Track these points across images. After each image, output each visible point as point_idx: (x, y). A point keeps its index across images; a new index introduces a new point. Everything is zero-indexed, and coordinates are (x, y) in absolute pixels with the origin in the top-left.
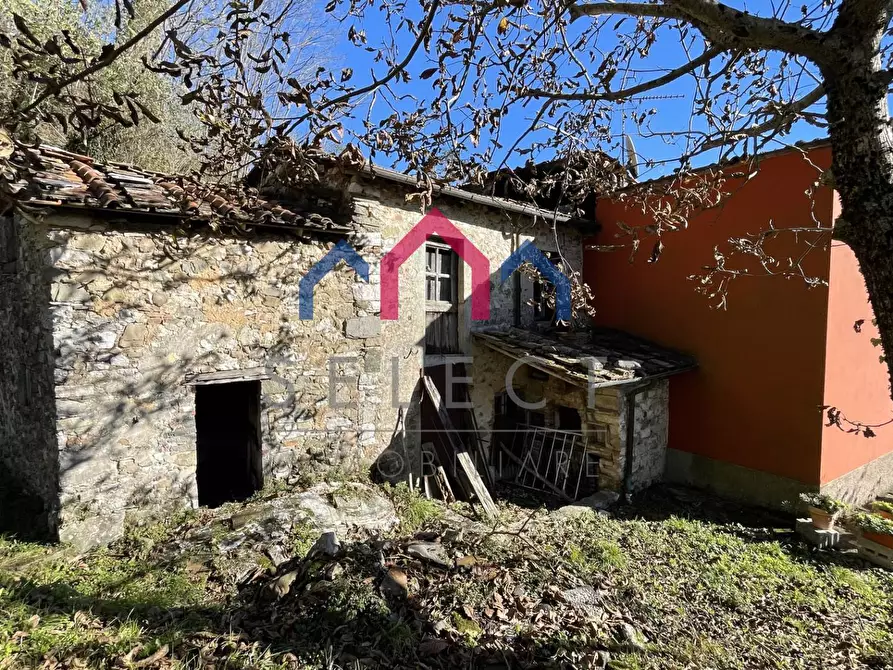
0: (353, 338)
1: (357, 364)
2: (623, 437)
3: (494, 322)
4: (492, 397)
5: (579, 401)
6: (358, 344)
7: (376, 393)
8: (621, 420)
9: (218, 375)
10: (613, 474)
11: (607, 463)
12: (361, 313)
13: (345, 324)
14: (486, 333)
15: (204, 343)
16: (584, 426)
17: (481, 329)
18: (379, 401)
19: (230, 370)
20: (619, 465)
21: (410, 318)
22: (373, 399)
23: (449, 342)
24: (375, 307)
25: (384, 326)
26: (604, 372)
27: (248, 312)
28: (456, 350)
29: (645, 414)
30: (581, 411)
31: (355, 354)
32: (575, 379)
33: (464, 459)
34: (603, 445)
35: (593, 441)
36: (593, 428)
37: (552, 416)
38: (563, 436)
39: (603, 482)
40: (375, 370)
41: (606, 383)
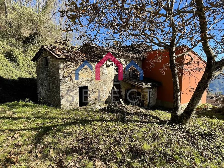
0: (102, 79)
1: (103, 84)
3: (125, 76)
4: (125, 90)
5: (141, 91)
6: (103, 80)
7: (106, 89)
9: (82, 85)
11: (145, 102)
12: (104, 75)
13: (101, 77)
15: (80, 80)
16: (141, 95)
17: (123, 78)
19: (84, 84)
21: (111, 76)
22: (105, 90)
23: (117, 80)
24: (106, 74)
25: (107, 77)
26: (145, 85)
27: (86, 75)
28: (119, 81)
29: (152, 93)
30: (141, 92)
31: (103, 82)
32: (140, 86)
33: (121, 100)
34: (145, 98)
35: (143, 98)
36: (143, 96)
37: (136, 94)
38: (137, 97)
39: (145, 105)
40: (106, 85)
41: (146, 87)
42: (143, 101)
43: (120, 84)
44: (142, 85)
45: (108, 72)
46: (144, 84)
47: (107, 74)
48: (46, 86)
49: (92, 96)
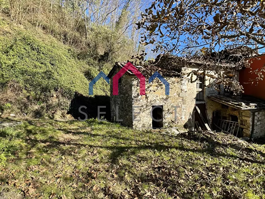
0: (181, 97)
1: (181, 103)
2: (251, 123)
3: (213, 93)
4: (212, 112)
5: (238, 114)
6: (182, 98)
8: (251, 119)
9: (156, 104)
10: (248, 133)
11: (246, 130)
12: (182, 92)
13: (179, 94)
14: (211, 96)
15: (154, 97)
16: (239, 120)
17: (210, 95)
18: (186, 111)
19: (158, 103)
20: (249, 131)
21: (193, 93)
22: (185, 110)
23: (201, 98)
24: (186, 90)
25: (187, 94)
26: (246, 106)
27: (161, 92)
28: (203, 100)
29: (258, 118)
30: (238, 116)
31: (181, 101)
32: (237, 107)
33: (206, 125)
34: (245, 125)
35: (242, 124)
36: (242, 121)
37: (229, 118)
38: (232, 123)
39: (245, 135)
40: (185, 104)
41: (246, 109)
42: (242, 129)
43: (205, 104)
44: (241, 105)
45: (189, 88)
46: (243, 104)
47: (188, 90)
48: (118, 104)
49: (167, 118)
